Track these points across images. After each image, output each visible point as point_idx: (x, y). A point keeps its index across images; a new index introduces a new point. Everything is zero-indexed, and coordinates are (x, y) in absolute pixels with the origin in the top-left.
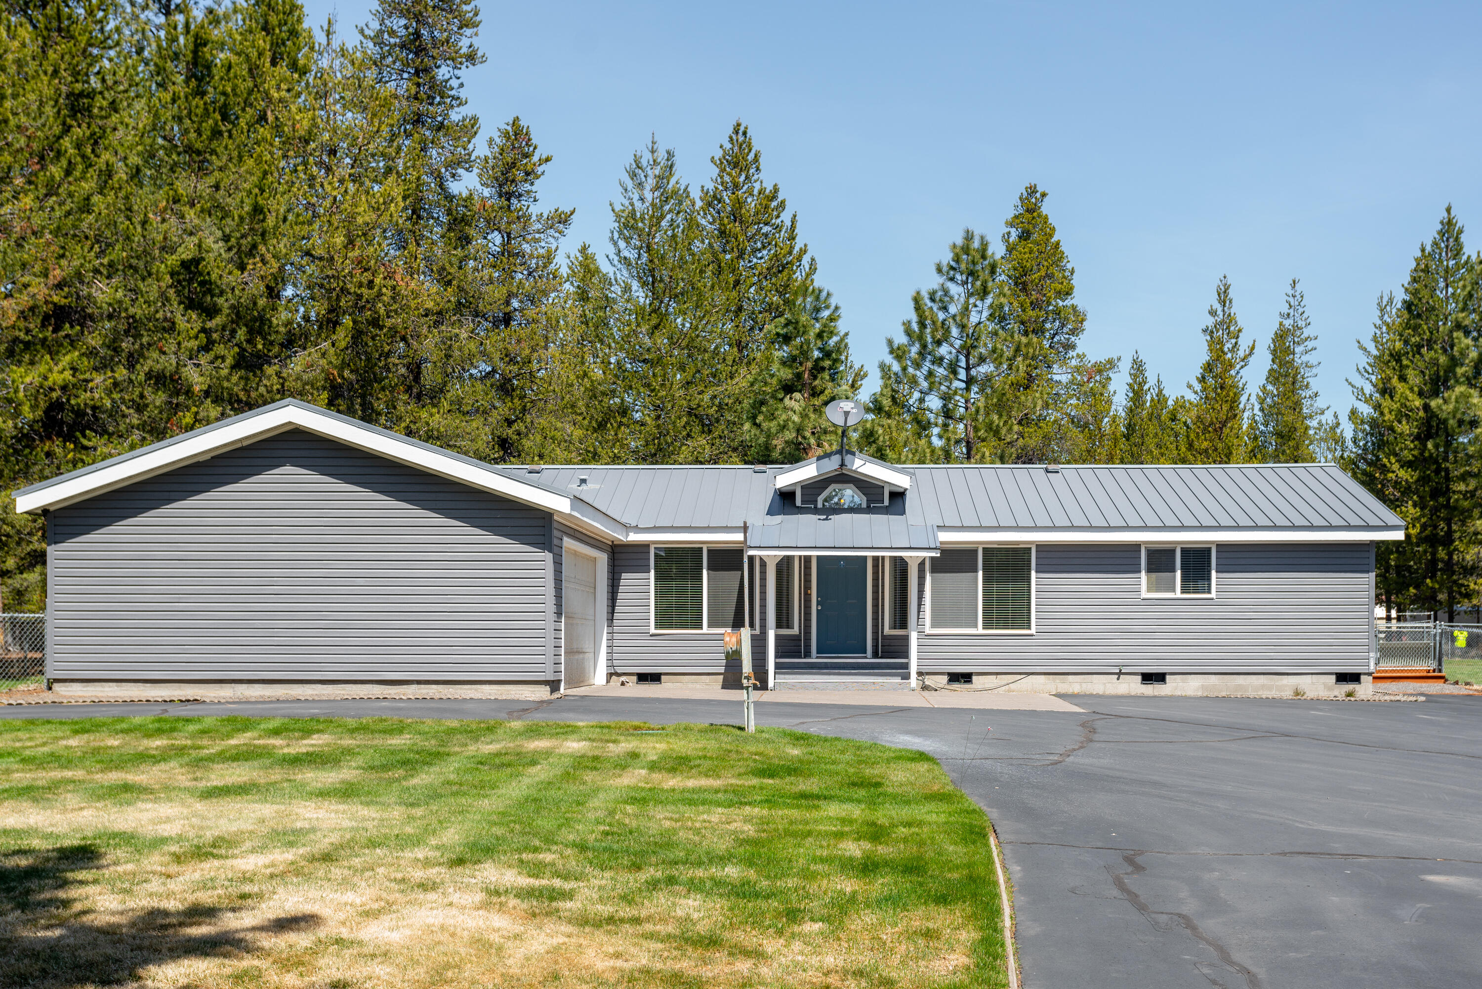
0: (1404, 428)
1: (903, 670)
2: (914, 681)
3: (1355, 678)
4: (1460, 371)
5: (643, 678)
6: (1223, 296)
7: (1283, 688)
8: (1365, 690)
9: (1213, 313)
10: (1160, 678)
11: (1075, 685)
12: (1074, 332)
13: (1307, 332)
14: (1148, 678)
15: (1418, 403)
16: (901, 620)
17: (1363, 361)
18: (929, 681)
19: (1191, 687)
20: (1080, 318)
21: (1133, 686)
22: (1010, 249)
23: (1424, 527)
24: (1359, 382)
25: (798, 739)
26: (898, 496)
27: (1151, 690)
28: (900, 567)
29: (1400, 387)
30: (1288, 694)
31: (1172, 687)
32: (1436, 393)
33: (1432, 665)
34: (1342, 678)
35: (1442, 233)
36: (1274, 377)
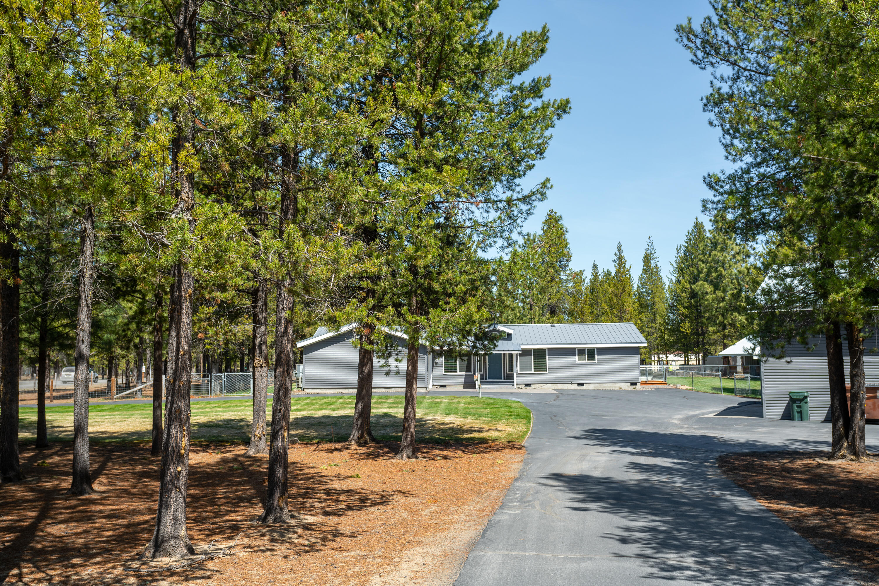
0: (684, 295)
1: (512, 383)
2: (515, 386)
3: (635, 384)
4: (701, 275)
5: (441, 386)
6: (619, 248)
7: (616, 387)
8: (639, 387)
9: (616, 255)
10: (582, 384)
11: (559, 387)
12: (567, 261)
13: (655, 255)
14: (579, 385)
15: (688, 286)
16: (511, 369)
17: (672, 269)
18: (519, 386)
19: (591, 387)
20: (570, 256)
21: (575, 387)
22: (545, 232)
23: (693, 329)
24: (671, 277)
25: (492, 399)
26: (509, 335)
27: (580, 388)
28: (511, 355)
29: (683, 281)
30: (617, 388)
31: (586, 387)
32: (694, 283)
33: (663, 380)
34: (632, 384)
35: (695, 227)
36: (645, 271)
